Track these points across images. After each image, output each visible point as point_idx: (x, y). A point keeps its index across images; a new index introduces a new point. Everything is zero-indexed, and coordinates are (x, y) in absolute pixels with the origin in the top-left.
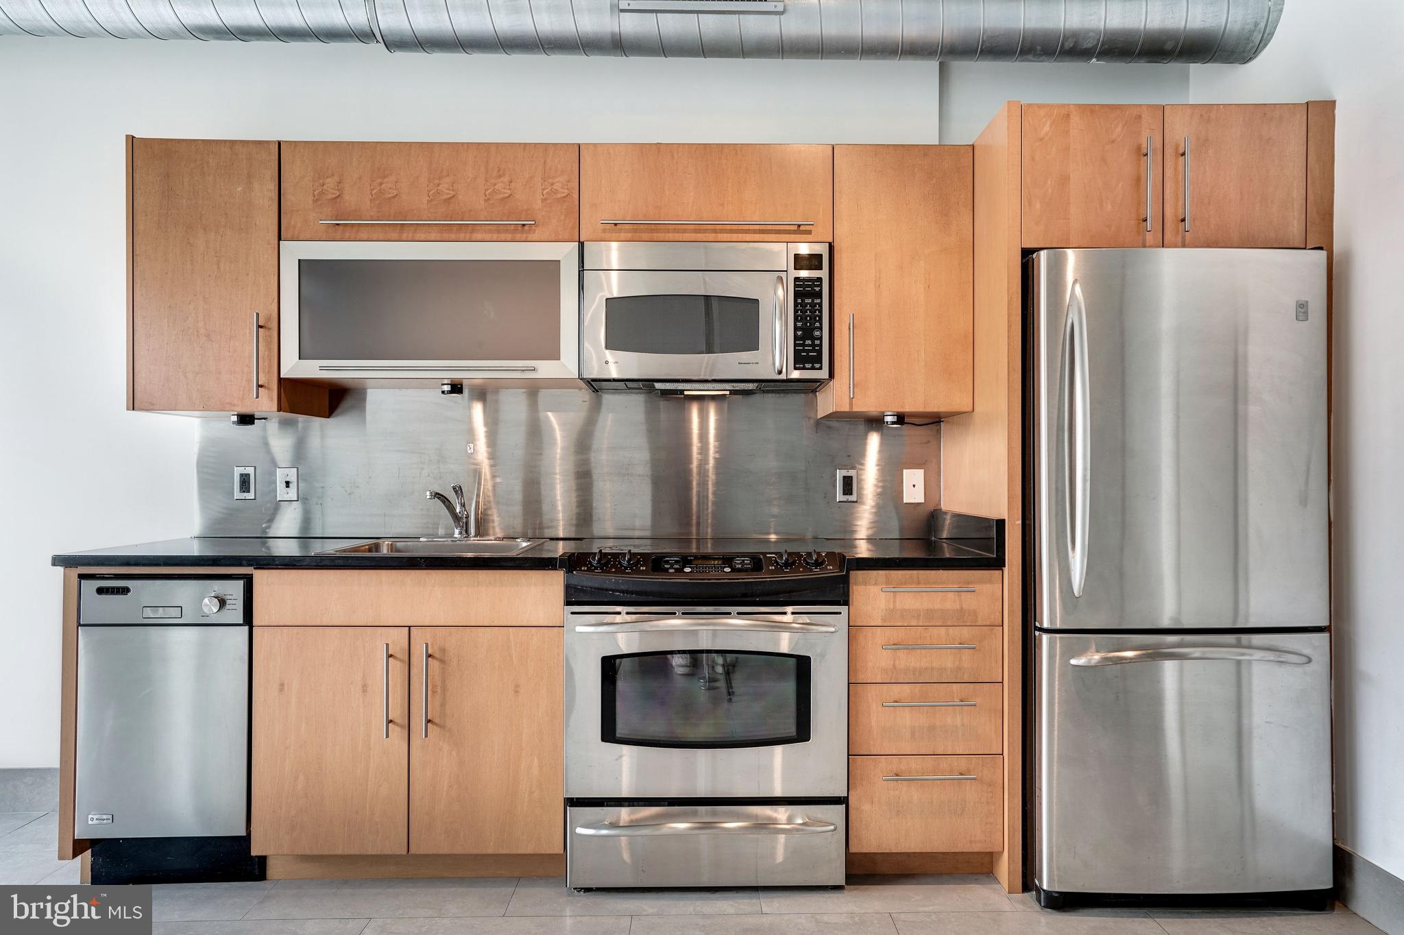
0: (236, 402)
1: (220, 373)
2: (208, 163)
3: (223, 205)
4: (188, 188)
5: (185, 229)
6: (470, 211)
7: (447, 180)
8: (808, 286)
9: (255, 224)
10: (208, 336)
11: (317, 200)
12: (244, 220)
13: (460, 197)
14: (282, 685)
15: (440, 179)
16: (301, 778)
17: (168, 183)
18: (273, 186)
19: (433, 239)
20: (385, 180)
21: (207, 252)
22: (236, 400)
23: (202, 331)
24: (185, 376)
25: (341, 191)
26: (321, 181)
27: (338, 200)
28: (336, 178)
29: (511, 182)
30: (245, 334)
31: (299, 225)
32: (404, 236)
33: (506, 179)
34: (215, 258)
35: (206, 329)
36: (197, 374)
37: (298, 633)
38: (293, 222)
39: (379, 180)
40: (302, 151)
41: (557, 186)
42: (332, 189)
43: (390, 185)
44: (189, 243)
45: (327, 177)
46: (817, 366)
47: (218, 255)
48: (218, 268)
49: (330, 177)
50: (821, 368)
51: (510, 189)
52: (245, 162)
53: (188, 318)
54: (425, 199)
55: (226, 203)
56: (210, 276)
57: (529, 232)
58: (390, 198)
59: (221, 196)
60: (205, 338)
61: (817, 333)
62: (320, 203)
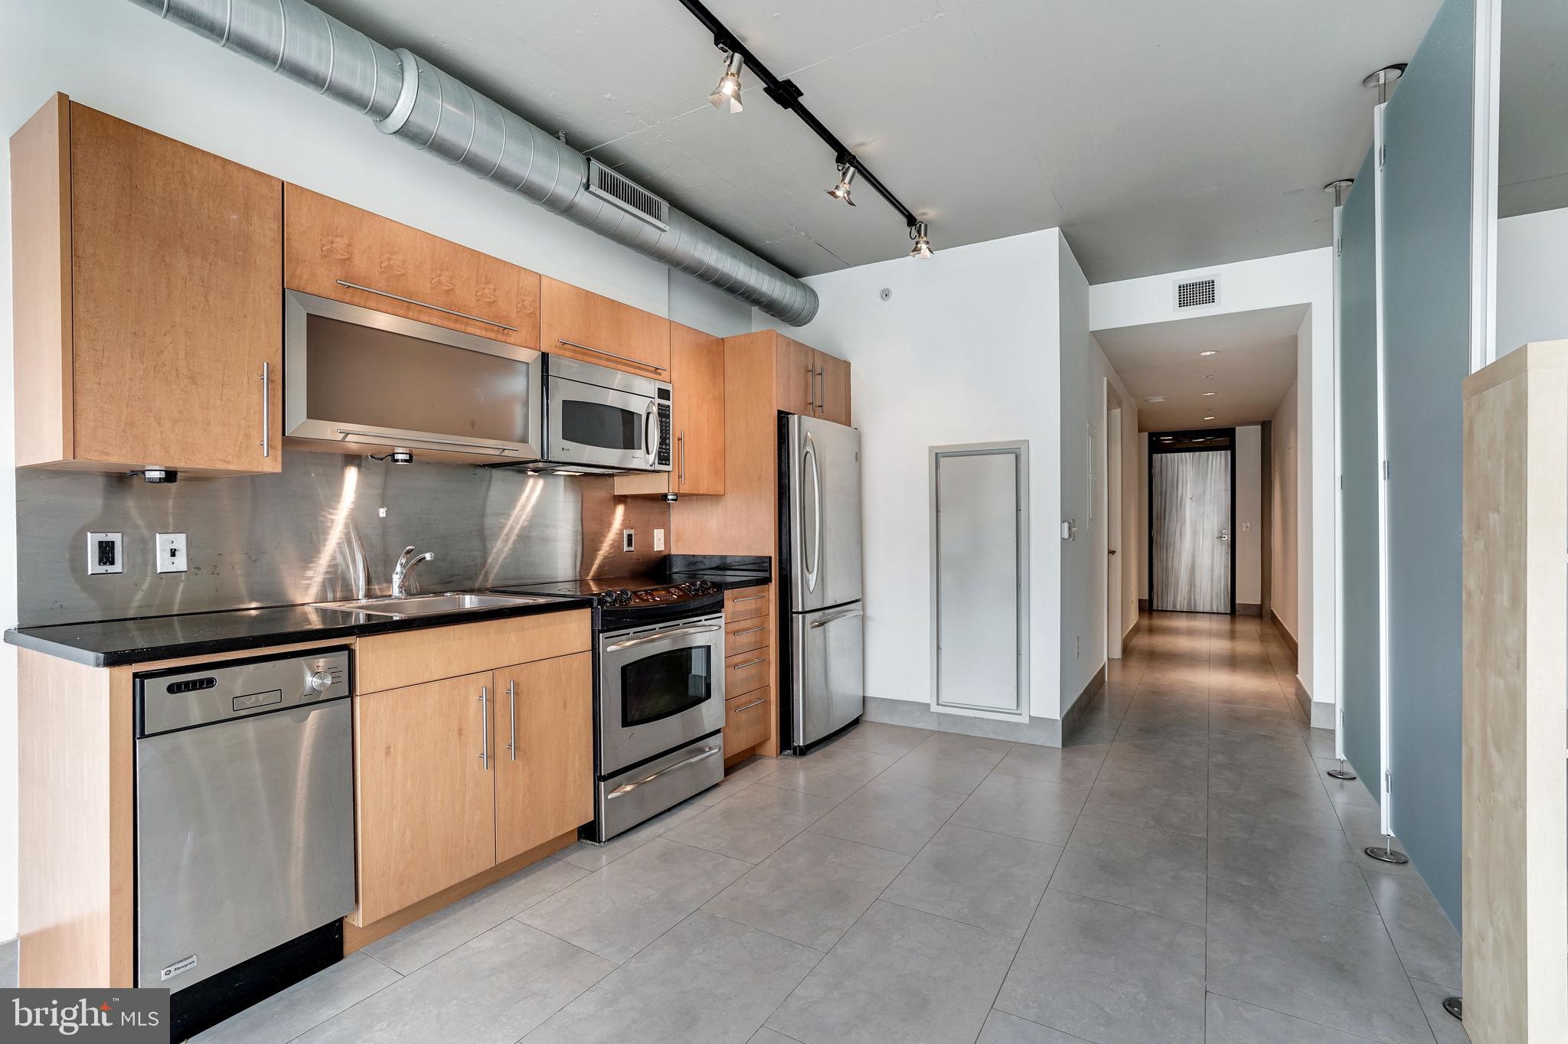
0: (230, 458)
1: (209, 424)
2: (191, 173)
3: (212, 228)
4: (162, 194)
5: (158, 242)
6: (465, 306)
7: (448, 273)
8: (664, 410)
9: (255, 262)
10: (192, 379)
11: (325, 256)
12: (240, 253)
13: (457, 292)
14: (388, 748)
15: (441, 270)
16: (408, 832)
17: (131, 178)
18: (275, 226)
19: (435, 323)
20: (394, 257)
21: (191, 278)
22: (230, 457)
23: (184, 371)
24: (159, 424)
25: (351, 253)
26: (330, 238)
27: (348, 263)
28: (346, 240)
29: (495, 290)
30: (243, 383)
31: (305, 277)
32: (411, 314)
33: (492, 286)
34: (202, 288)
35: (189, 370)
36: (176, 421)
37: (402, 694)
38: (298, 272)
39: (388, 256)
40: (309, 200)
41: (526, 303)
42: (341, 249)
43: (399, 264)
44: (164, 261)
45: (336, 236)
46: (668, 462)
47: (206, 286)
48: (206, 300)
49: (339, 237)
50: (669, 465)
51: (494, 296)
52: (241, 188)
53: (162, 352)
54: (429, 285)
55: (216, 228)
56: (194, 307)
57: (508, 335)
58: (397, 275)
59: (209, 217)
60: (188, 380)
61: (668, 441)
62: (327, 259)
